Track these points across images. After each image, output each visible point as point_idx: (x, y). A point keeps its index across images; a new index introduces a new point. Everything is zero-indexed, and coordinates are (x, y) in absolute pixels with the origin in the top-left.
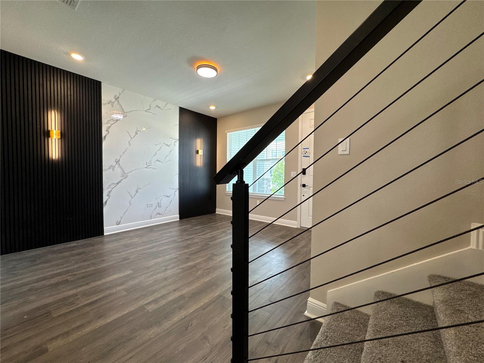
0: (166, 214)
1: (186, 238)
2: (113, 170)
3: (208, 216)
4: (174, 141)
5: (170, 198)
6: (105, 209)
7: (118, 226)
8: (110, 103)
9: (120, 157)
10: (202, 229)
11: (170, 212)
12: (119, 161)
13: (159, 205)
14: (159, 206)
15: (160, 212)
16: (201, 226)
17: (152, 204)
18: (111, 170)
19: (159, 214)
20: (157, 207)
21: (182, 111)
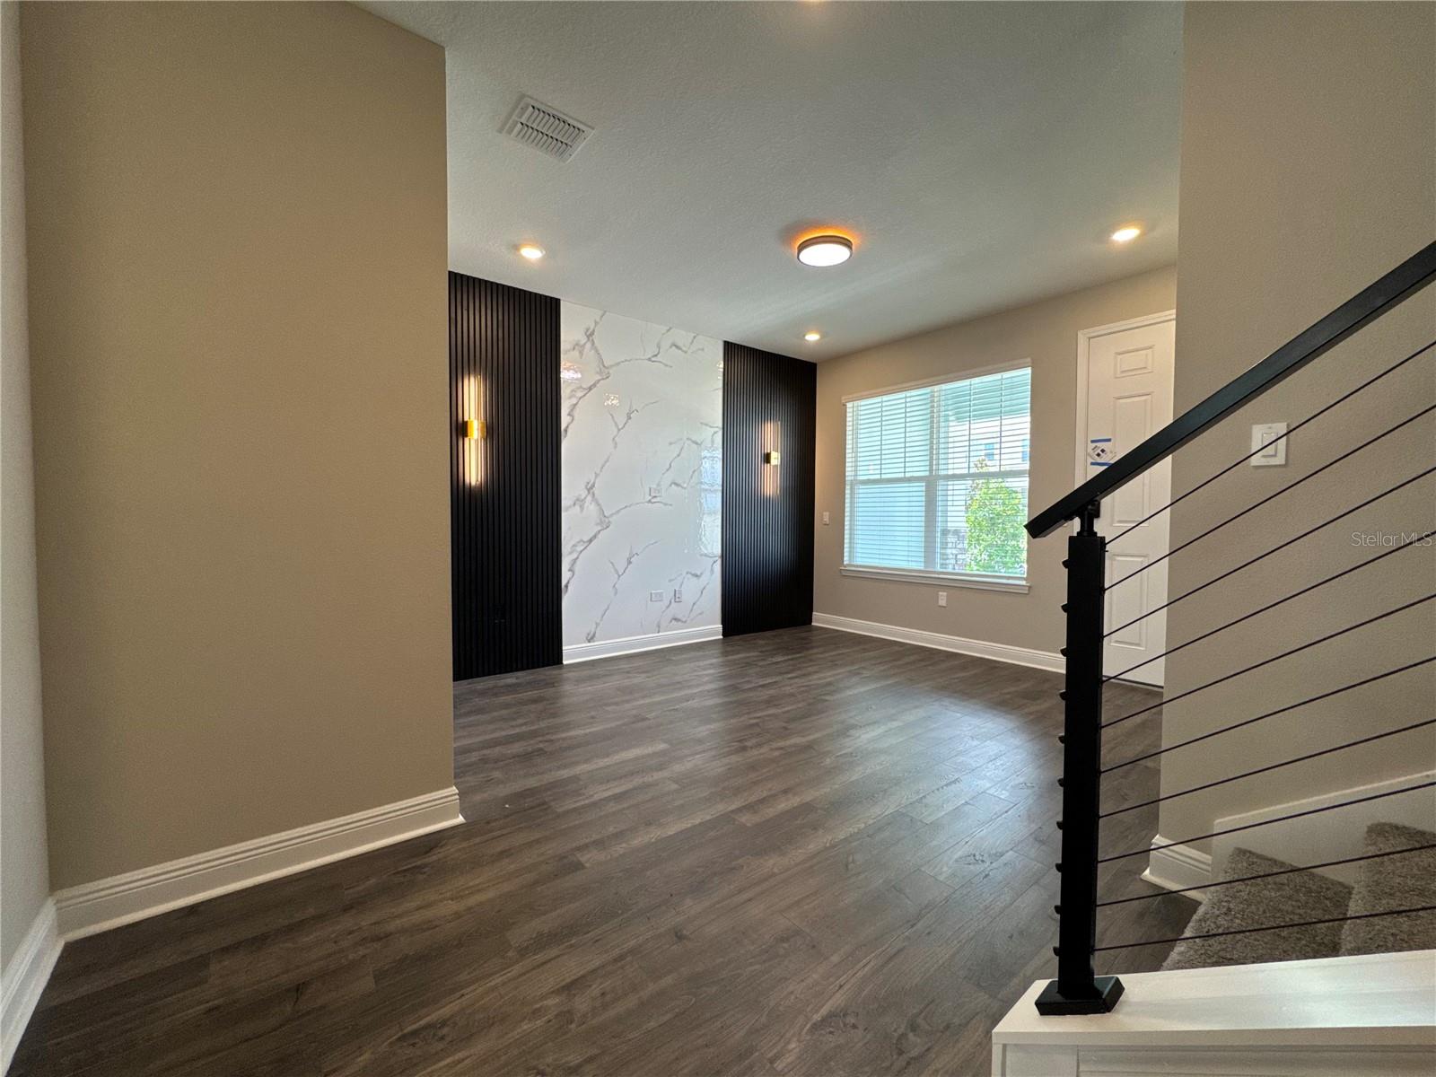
0: (692, 620)
1: (761, 683)
2: (582, 507)
3: (793, 630)
4: (713, 430)
5: (701, 579)
6: (567, 602)
7: (589, 644)
8: (577, 347)
9: (596, 477)
10: (791, 662)
11: (700, 616)
12: (593, 486)
13: (677, 597)
14: (677, 600)
15: (679, 617)
16: (784, 655)
17: (661, 594)
18: (577, 507)
19: (676, 619)
20: (673, 601)
21: (731, 349)
